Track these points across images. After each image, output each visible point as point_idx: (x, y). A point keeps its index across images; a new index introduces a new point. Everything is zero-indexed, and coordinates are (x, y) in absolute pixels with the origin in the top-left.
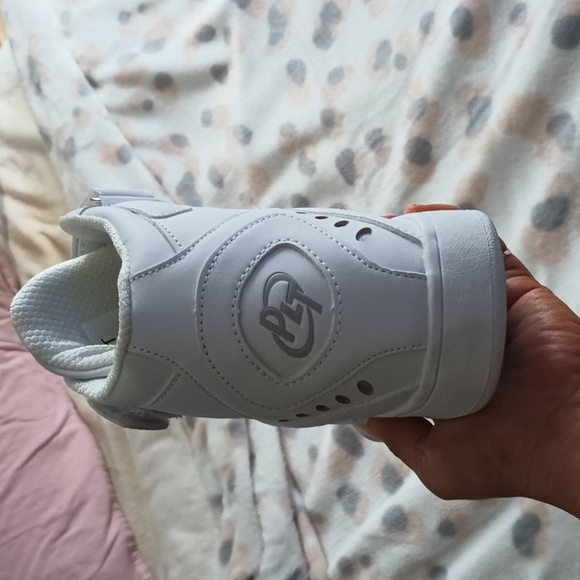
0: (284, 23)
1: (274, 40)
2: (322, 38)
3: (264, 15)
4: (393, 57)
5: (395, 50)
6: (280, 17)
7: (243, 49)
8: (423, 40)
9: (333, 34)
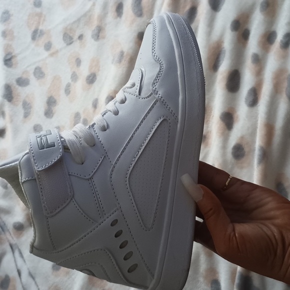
0: (31, 107)
1: (26, 115)
2: (49, 113)
3: (21, 104)
4: (82, 119)
5: (83, 117)
6: (28, 105)
7: (12, 121)
8: (94, 111)
9: (54, 111)
